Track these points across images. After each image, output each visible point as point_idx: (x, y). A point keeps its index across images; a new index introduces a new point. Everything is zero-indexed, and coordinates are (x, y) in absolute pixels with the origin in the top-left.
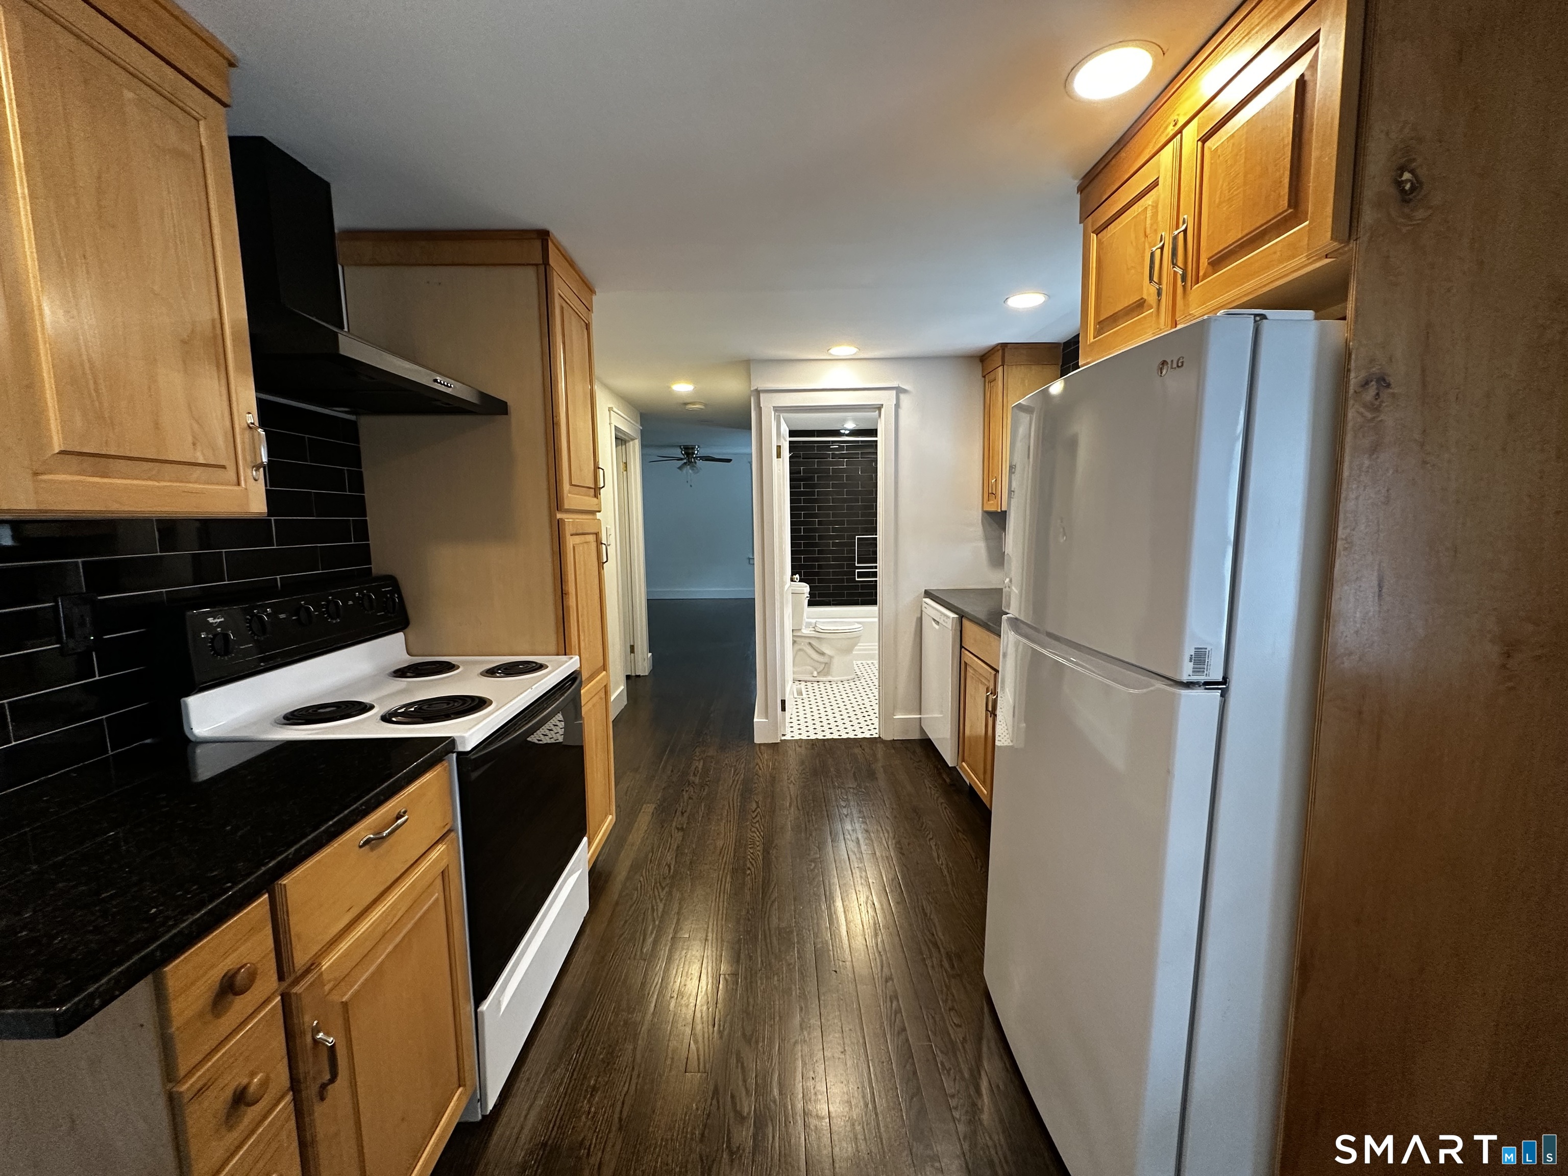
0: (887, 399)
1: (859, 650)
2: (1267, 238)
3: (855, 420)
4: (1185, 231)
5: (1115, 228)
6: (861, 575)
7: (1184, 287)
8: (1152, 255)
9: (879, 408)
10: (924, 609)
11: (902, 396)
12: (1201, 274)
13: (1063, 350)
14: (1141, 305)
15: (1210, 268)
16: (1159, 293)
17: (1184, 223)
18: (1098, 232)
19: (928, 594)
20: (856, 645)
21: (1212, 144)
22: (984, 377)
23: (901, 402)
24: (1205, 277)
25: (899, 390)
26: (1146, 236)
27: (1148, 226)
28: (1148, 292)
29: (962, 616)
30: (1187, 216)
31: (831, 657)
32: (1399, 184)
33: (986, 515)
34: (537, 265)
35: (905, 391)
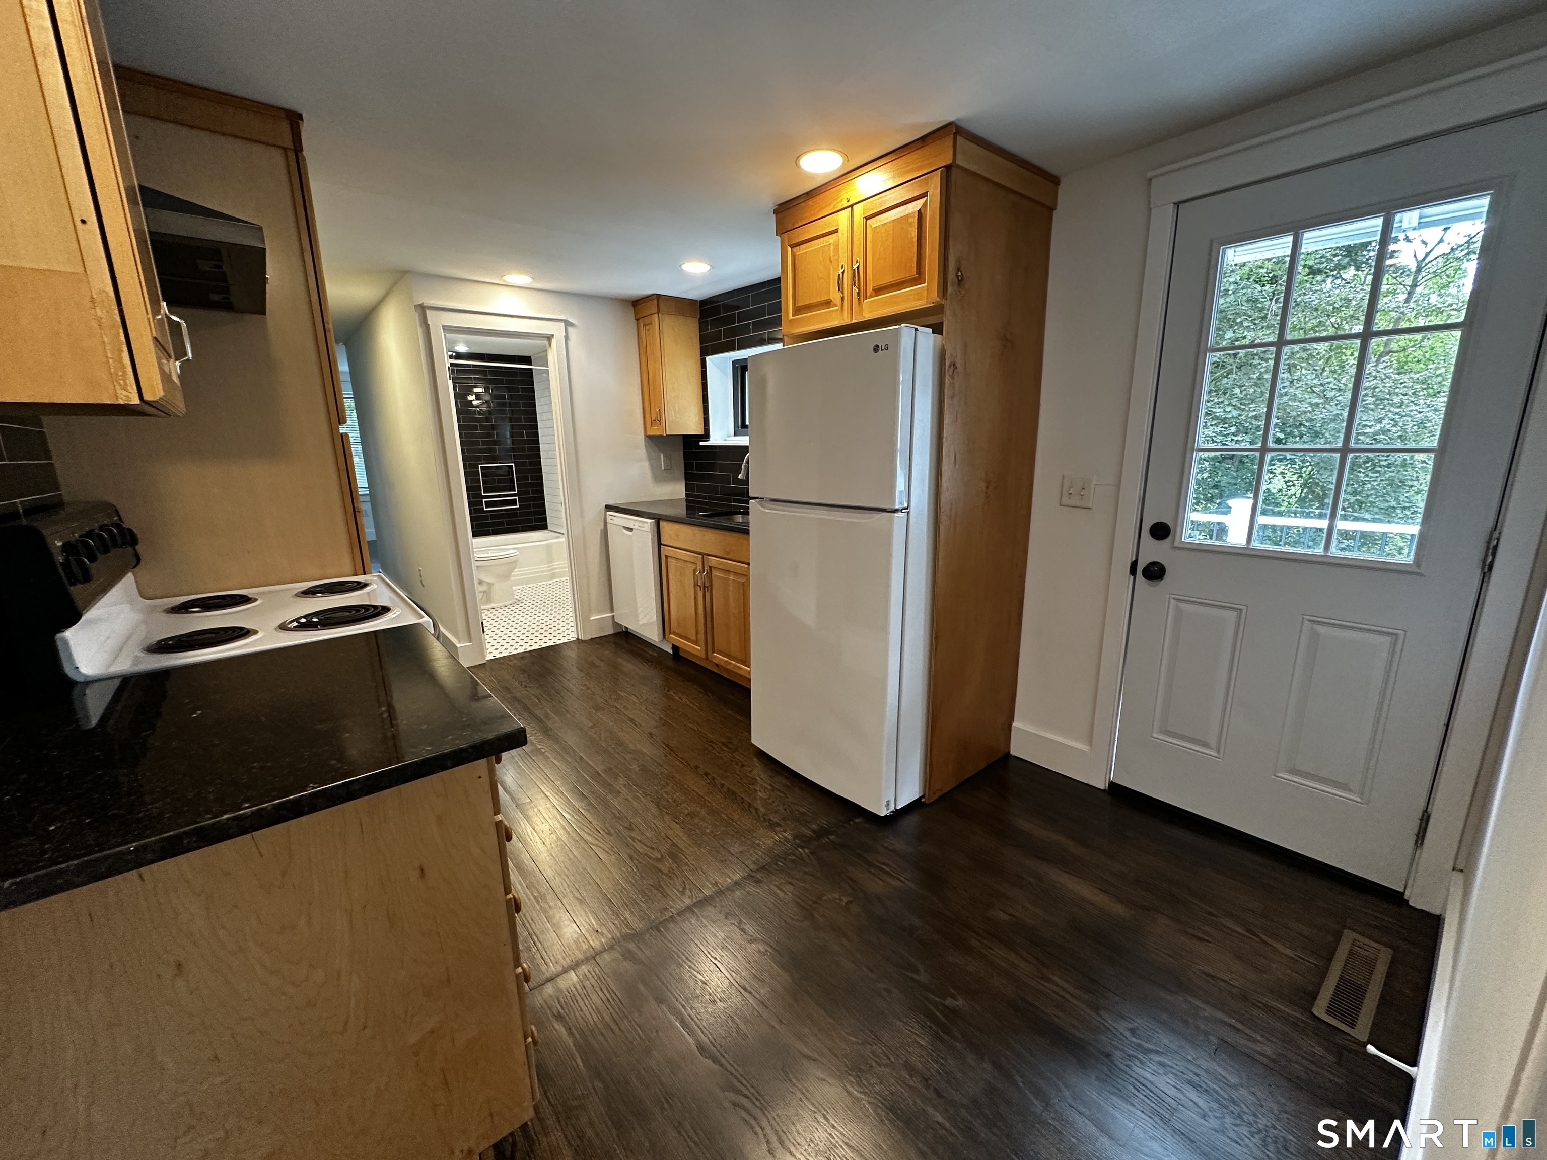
0: (557, 330)
1: (517, 576)
2: (905, 285)
3: (467, 343)
4: (858, 268)
5: (807, 248)
6: (489, 504)
7: (859, 299)
8: (839, 275)
9: (549, 338)
10: (608, 520)
11: (570, 329)
12: (868, 294)
13: (700, 306)
14: (828, 303)
15: (874, 293)
16: (842, 299)
17: (857, 262)
18: (792, 246)
19: (609, 508)
20: (512, 570)
21: (873, 222)
22: (637, 320)
23: (570, 335)
24: (870, 297)
25: (567, 324)
26: (831, 262)
27: (832, 255)
28: (835, 296)
29: (658, 519)
30: (858, 257)
31: (490, 585)
32: (958, 276)
33: (648, 439)
34: (285, 149)
35: (572, 325)
